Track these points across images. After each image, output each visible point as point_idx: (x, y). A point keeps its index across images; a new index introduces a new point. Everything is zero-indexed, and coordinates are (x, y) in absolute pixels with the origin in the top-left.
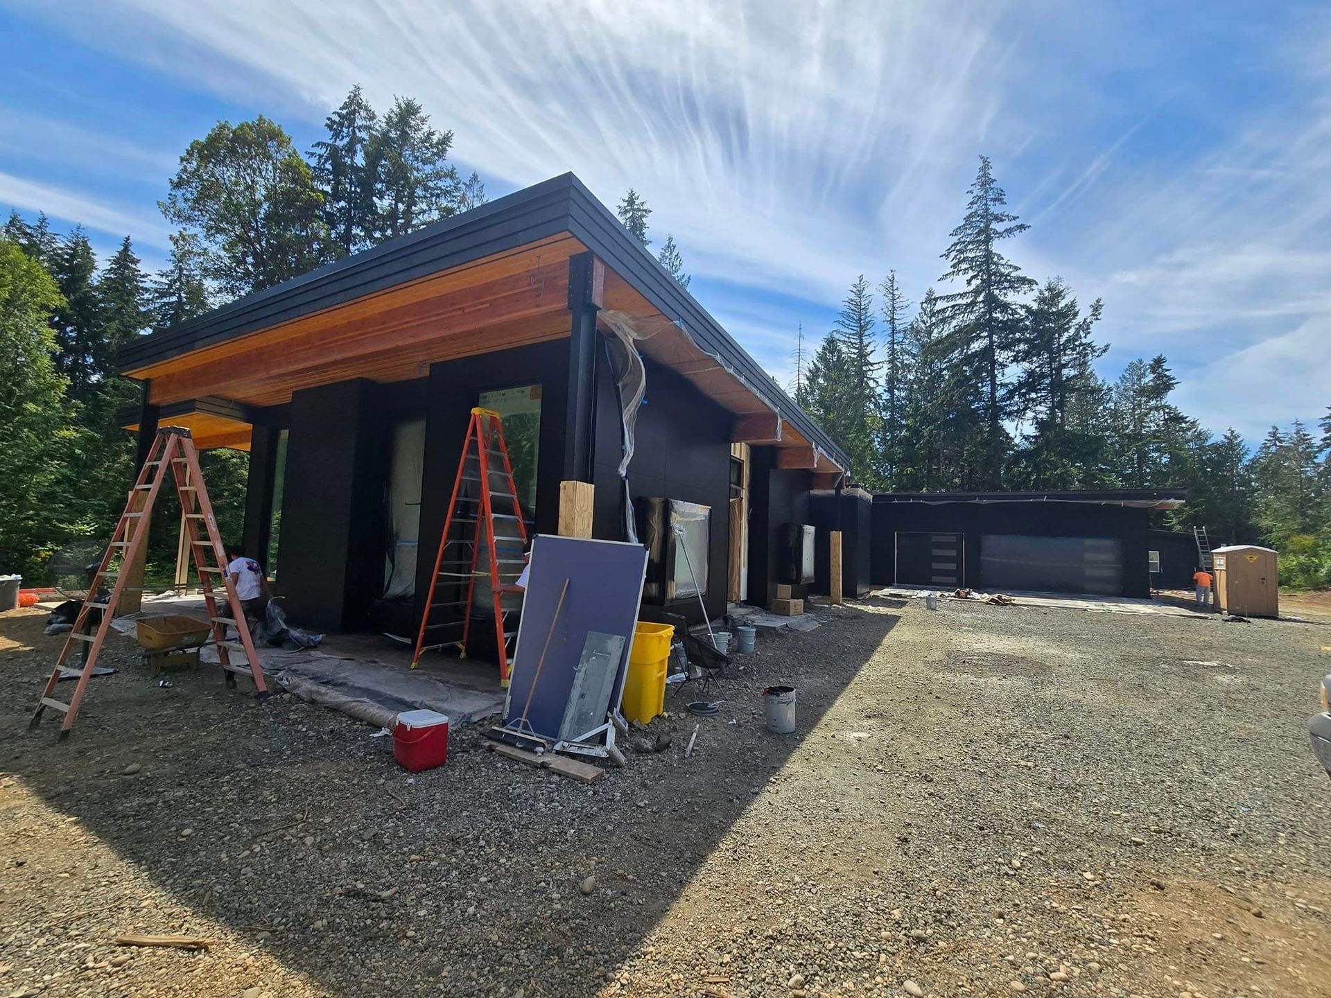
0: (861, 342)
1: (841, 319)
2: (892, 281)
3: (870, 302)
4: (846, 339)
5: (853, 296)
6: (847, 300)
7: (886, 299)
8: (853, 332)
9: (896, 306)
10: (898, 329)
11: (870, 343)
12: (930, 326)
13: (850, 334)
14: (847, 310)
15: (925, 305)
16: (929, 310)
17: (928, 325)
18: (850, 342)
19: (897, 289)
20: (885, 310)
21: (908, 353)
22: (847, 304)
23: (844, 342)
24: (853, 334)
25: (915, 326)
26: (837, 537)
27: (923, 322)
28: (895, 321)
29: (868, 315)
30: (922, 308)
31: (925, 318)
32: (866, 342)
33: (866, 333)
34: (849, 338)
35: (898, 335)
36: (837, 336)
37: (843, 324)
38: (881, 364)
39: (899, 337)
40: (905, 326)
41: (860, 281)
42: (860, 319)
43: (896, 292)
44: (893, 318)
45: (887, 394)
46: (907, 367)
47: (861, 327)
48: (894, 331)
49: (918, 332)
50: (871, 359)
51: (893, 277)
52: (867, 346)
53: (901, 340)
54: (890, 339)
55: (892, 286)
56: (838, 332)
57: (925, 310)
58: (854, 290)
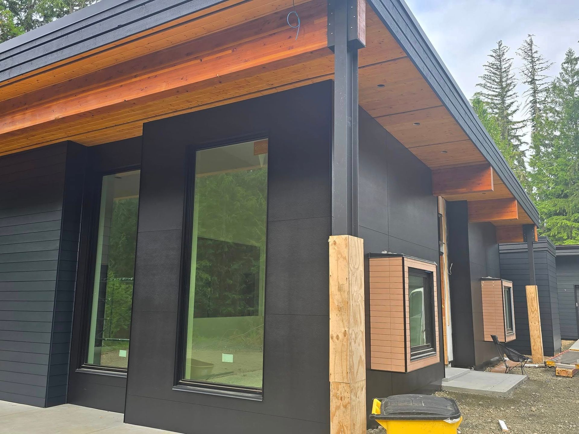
0: (503, 102)
1: (483, 82)
2: (531, 45)
3: (510, 65)
4: (489, 101)
5: (492, 60)
6: (487, 64)
7: (526, 62)
8: (495, 93)
9: (536, 67)
10: (539, 89)
11: (512, 103)
12: (573, 85)
13: (493, 96)
14: (488, 74)
15: (566, 65)
16: (570, 69)
17: (570, 83)
18: (494, 103)
19: (536, 52)
20: (526, 72)
21: (551, 110)
22: (487, 68)
23: (488, 103)
24: (496, 96)
25: (557, 84)
26: (532, 291)
27: (564, 81)
28: (537, 82)
29: (509, 77)
30: (563, 68)
31: (567, 77)
32: (508, 101)
33: (509, 93)
34: (492, 99)
35: (540, 95)
36: (482, 98)
37: (485, 86)
38: (525, 123)
39: (541, 96)
40: (546, 85)
41: (500, 46)
42: (501, 81)
43: (535, 55)
44: (533, 79)
45: (532, 150)
46: (552, 125)
47: (502, 88)
48: (535, 92)
49: (561, 91)
50: (515, 118)
51: (532, 42)
52: (509, 106)
53: (543, 99)
54: (531, 98)
55: (531, 50)
56: (481, 94)
57: (566, 70)
58: (494, 55)
